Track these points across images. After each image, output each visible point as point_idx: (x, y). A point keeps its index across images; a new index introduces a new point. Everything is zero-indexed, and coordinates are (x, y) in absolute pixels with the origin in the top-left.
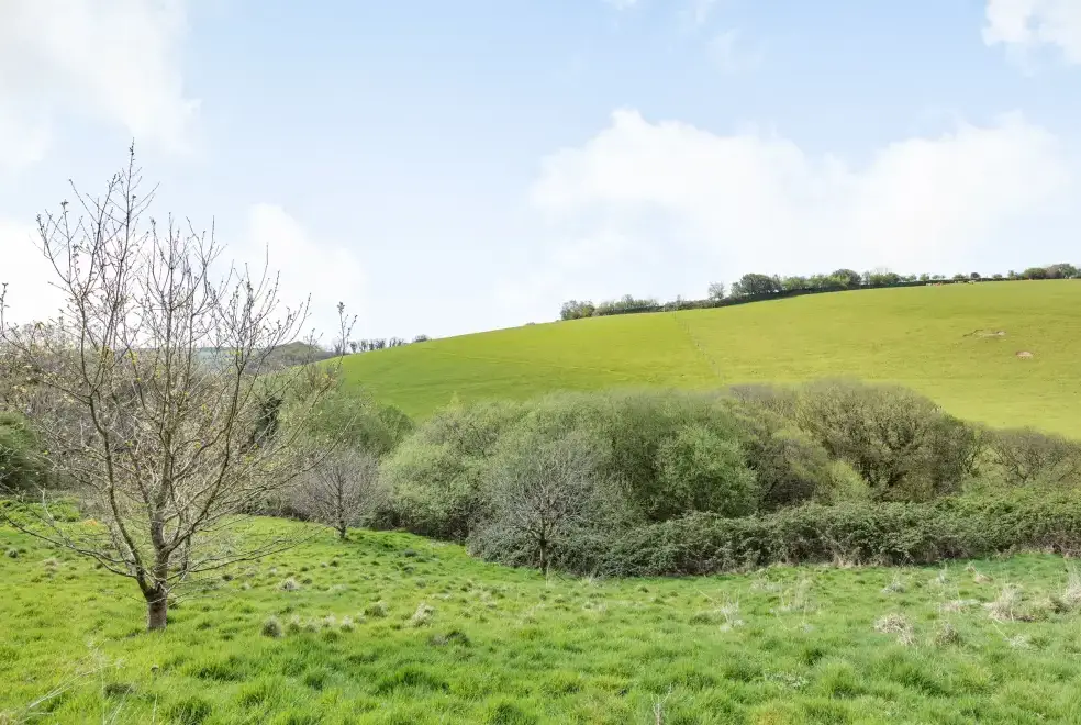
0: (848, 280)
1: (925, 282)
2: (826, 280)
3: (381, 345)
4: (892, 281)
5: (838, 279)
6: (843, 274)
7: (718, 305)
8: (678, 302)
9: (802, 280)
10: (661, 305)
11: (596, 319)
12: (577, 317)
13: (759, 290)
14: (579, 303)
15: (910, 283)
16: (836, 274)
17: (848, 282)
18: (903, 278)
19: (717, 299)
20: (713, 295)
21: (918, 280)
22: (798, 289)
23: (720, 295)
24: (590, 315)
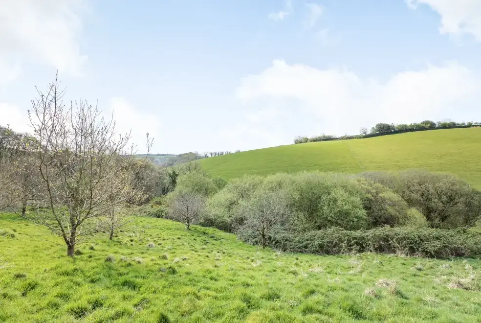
0: (429, 125)
1: (470, 125)
2: (418, 126)
3: (222, 154)
4: (453, 126)
5: (424, 125)
6: (427, 122)
7: (364, 137)
8: (346, 136)
9: (405, 126)
10: (337, 137)
11: (309, 144)
12: (301, 143)
13: (385, 130)
14: (302, 137)
15: (462, 126)
16: (423, 123)
17: (429, 126)
18: (458, 124)
19: (364, 135)
20: (362, 133)
21: (466, 125)
22: (403, 130)
23: (365, 133)
24: (306, 142)
